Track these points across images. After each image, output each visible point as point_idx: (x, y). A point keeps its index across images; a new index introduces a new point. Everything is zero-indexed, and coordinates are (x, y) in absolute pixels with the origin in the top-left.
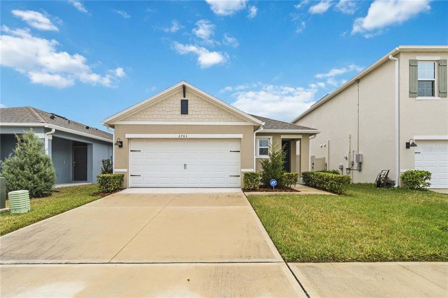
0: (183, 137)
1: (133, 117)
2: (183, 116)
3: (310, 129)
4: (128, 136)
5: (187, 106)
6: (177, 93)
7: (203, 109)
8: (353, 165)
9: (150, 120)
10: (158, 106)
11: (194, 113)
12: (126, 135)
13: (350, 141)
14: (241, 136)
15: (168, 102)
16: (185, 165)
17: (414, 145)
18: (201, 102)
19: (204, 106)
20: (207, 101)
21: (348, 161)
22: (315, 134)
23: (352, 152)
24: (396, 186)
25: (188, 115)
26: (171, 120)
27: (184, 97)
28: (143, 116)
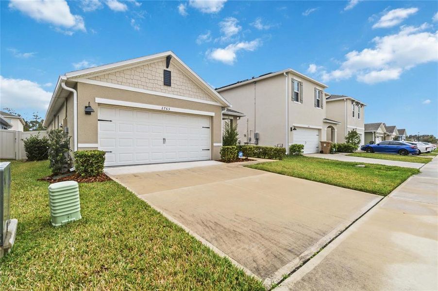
0: (165, 110)
1: (106, 77)
2: (166, 87)
3: (236, 112)
4: (98, 100)
5: (170, 78)
6: (160, 62)
7: (184, 84)
8: (250, 140)
9: (129, 84)
10: (139, 70)
11: (176, 86)
12: (96, 99)
13: (248, 124)
14: (213, 114)
15: (150, 68)
16: (164, 139)
17: (295, 129)
18: (182, 77)
19: (184, 81)
20: (187, 77)
21: (246, 137)
22: (240, 117)
23: (249, 130)
24: (287, 153)
25: (170, 88)
26: (154, 89)
27: (167, 67)
28: (120, 79)
